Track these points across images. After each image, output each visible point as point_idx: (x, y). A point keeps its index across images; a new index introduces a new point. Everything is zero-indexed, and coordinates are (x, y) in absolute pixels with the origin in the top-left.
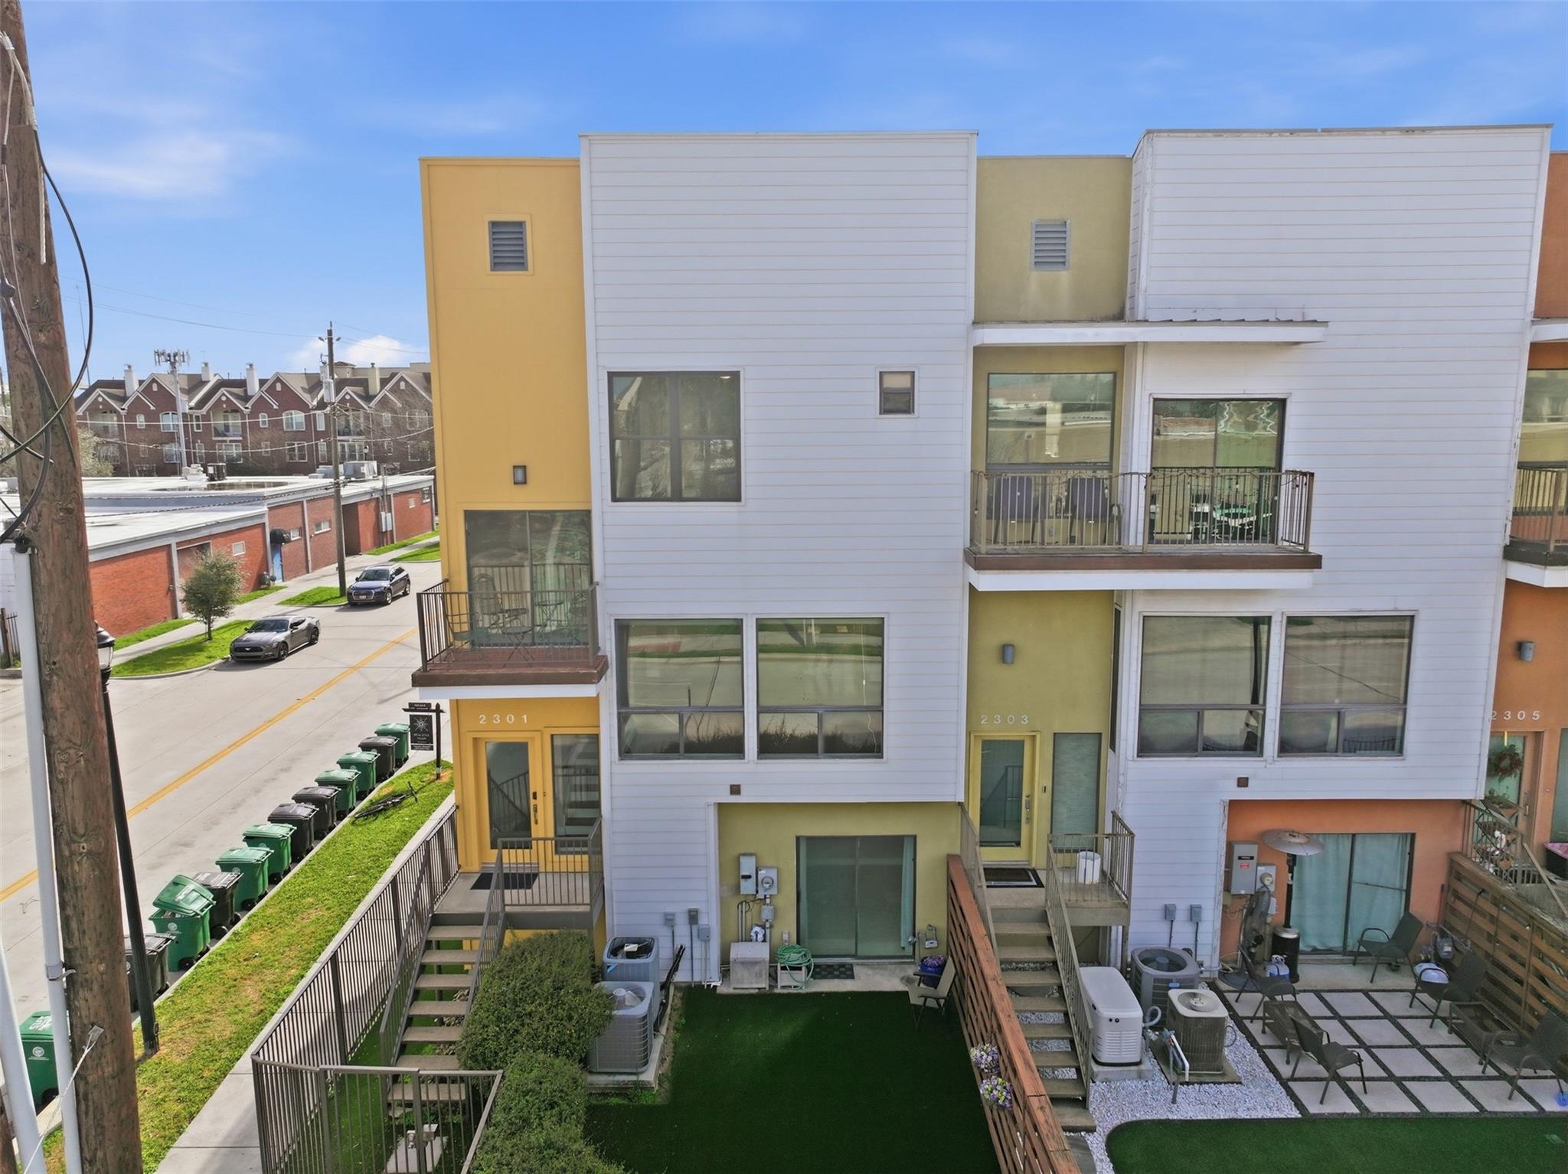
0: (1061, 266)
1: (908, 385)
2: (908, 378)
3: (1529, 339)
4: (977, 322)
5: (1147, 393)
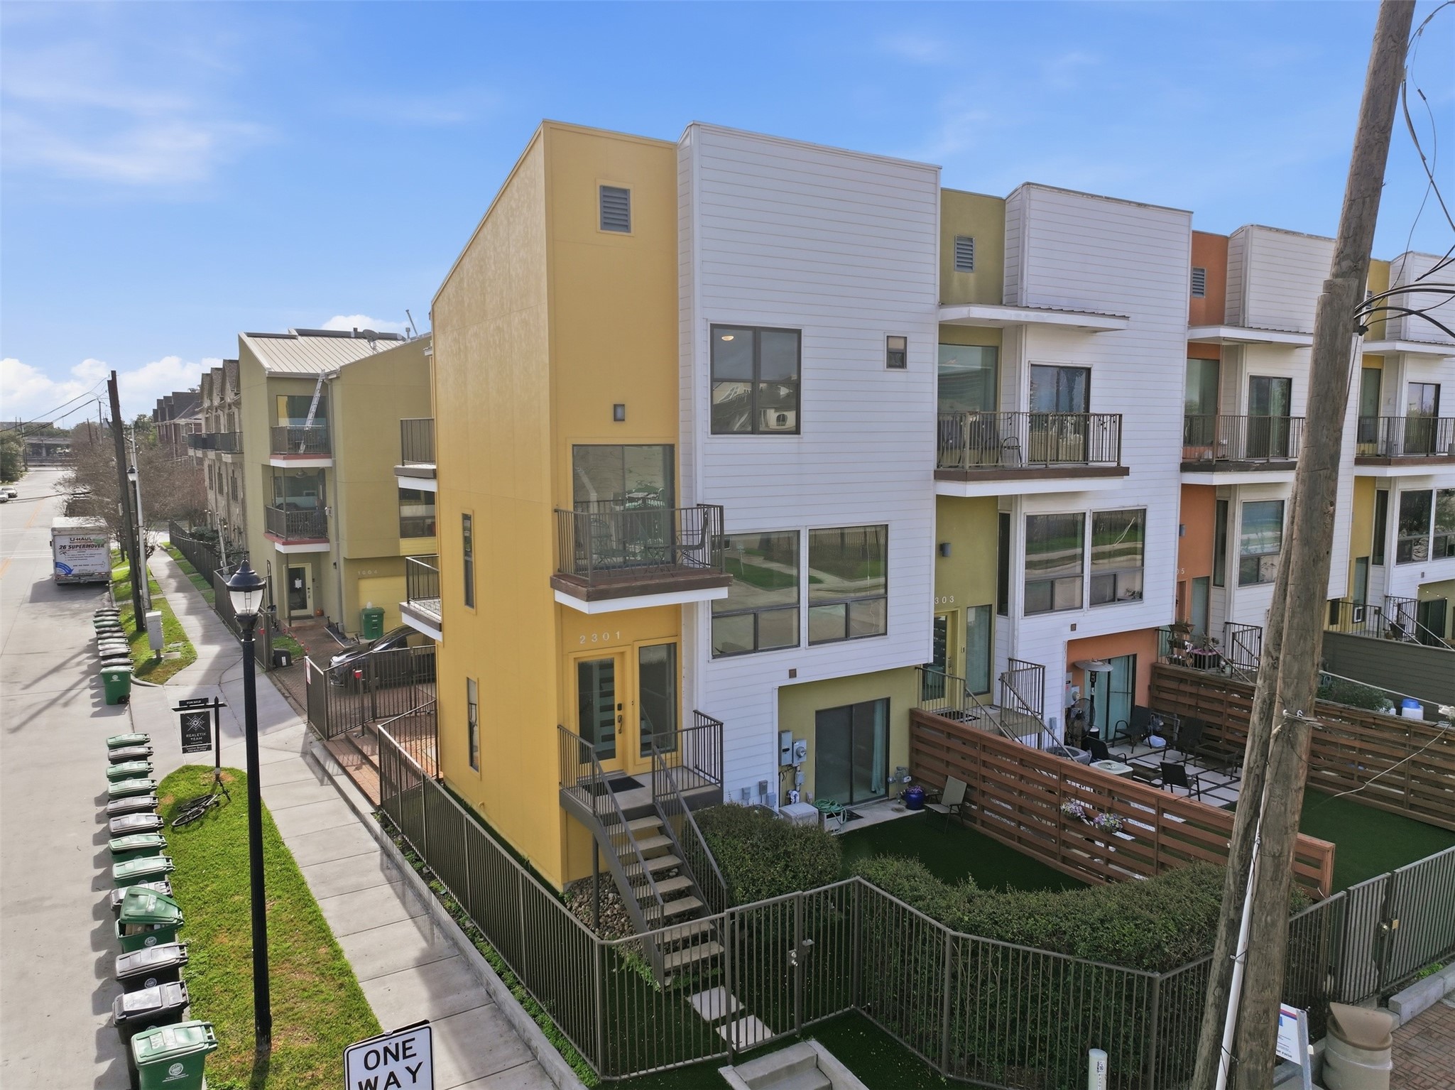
0: (970, 270)
1: (902, 347)
2: (902, 341)
3: (1188, 337)
4: (943, 304)
5: (1027, 361)
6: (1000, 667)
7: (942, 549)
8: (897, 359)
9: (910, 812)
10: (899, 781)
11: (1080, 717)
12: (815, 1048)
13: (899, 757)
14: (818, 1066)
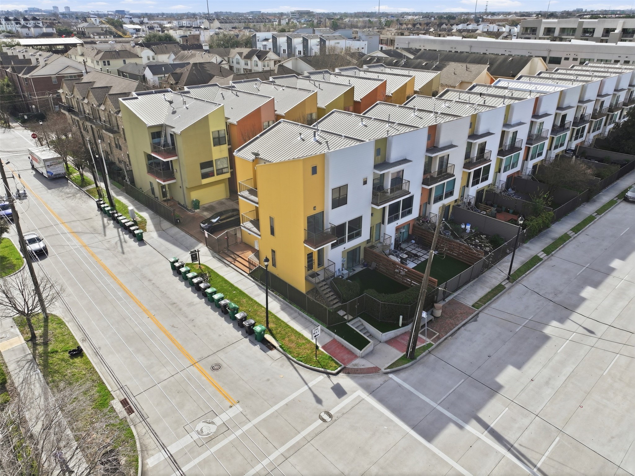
0: (379, 155)
1: (366, 180)
6: (382, 235)
7: (372, 214)
8: (365, 183)
9: (365, 268)
10: (362, 261)
11: (397, 241)
12: (359, 318)
13: (362, 256)
14: (360, 321)
